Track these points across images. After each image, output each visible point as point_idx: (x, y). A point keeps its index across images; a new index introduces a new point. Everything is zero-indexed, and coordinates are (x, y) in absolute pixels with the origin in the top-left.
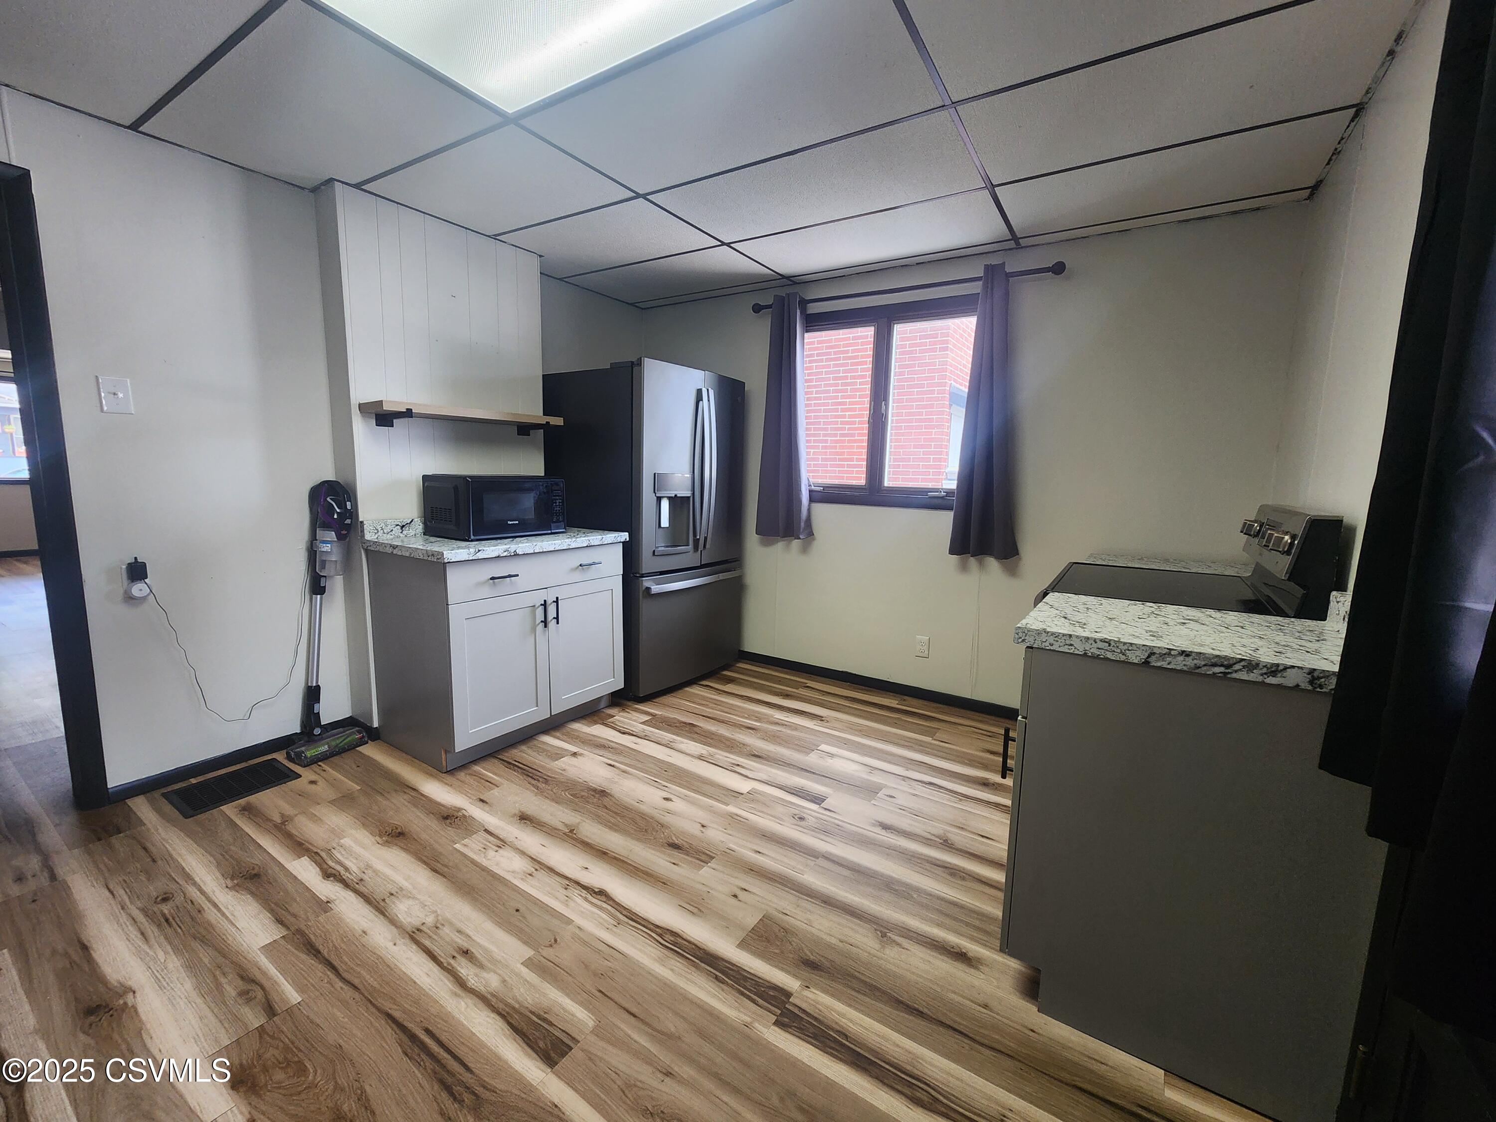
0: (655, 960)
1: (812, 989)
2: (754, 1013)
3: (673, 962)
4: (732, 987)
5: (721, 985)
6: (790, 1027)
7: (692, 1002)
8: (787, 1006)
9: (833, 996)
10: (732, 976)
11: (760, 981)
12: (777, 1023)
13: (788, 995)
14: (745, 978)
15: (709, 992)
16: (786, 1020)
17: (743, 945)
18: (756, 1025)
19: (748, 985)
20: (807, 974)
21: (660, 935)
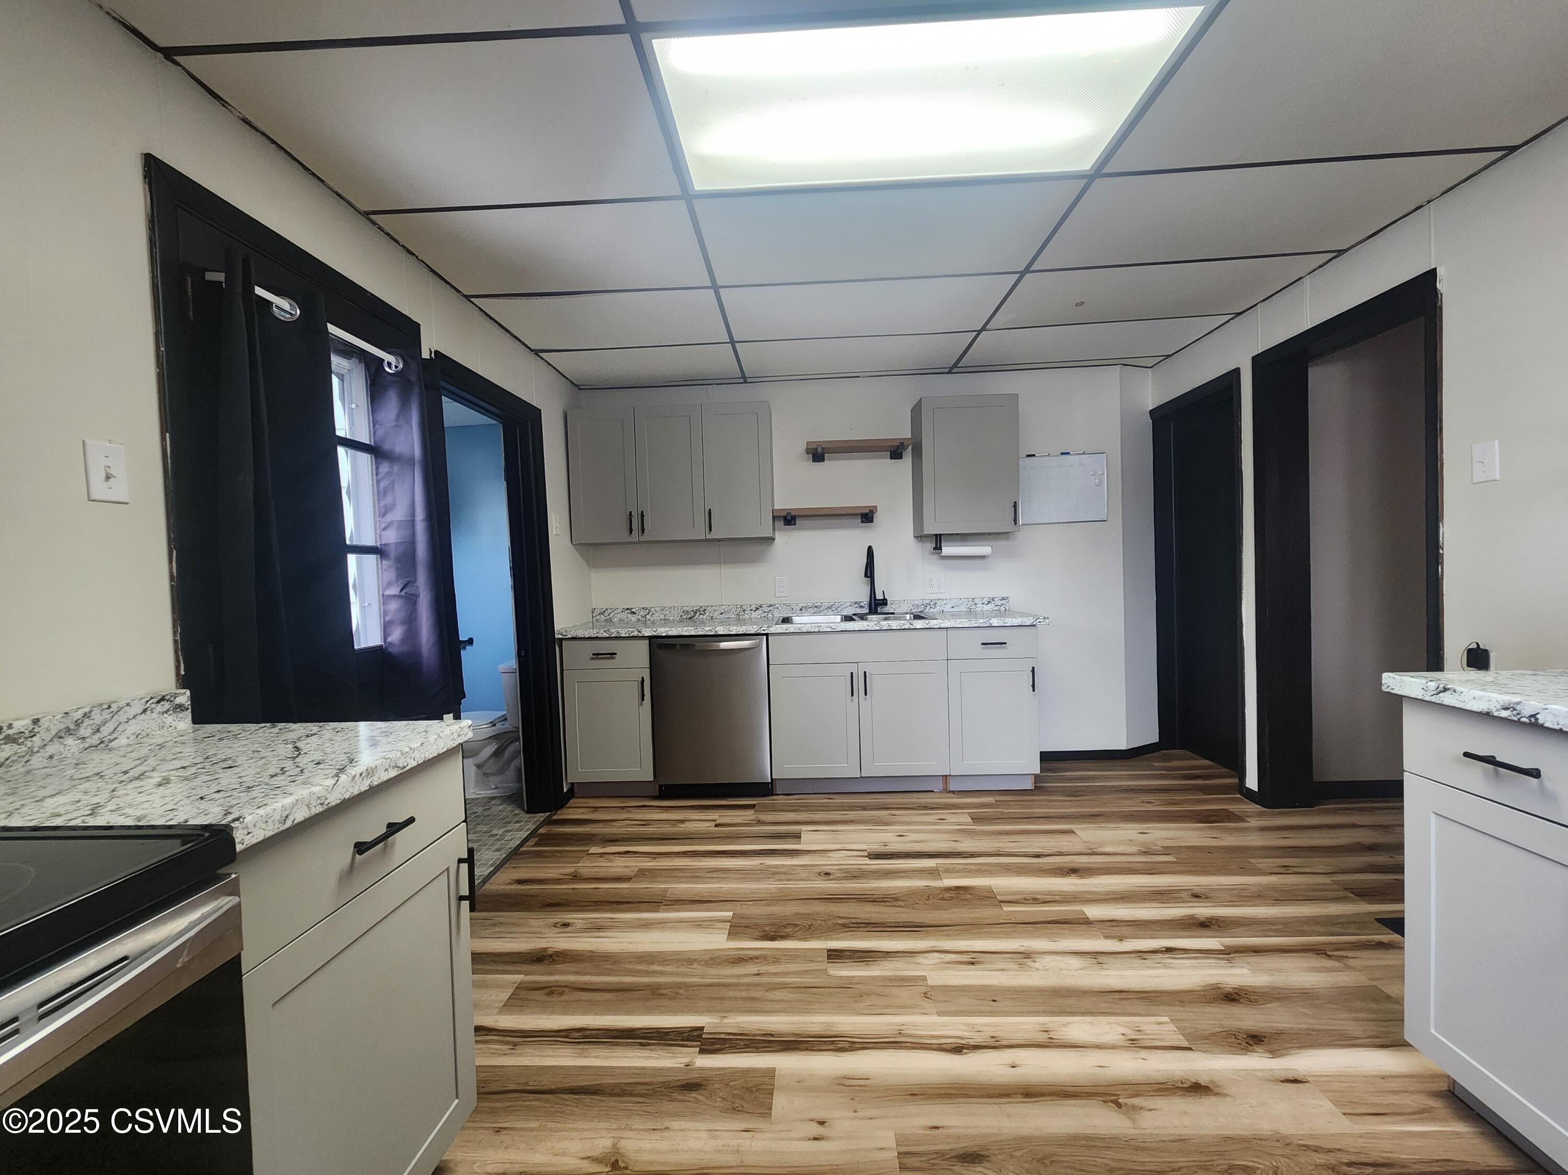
0: (836, 1023)
1: (682, 1065)
2: (724, 1027)
3: (819, 1029)
4: (754, 1035)
5: (764, 1033)
6: (689, 1031)
7: (778, 1012)
8: (699, 1043)
9: (661, 1069)
10: (759, 1043)
11: (732, 1051)
12: (702, 1028)
13: (702, 1051)
14: (747, 1046)
15: (769, 1023)
16: (695, 1034)
17: (770, 1073)
18: (718, 1021)
19: (742, 1043)
20: (692, 1076)
21: (854, 1043)
